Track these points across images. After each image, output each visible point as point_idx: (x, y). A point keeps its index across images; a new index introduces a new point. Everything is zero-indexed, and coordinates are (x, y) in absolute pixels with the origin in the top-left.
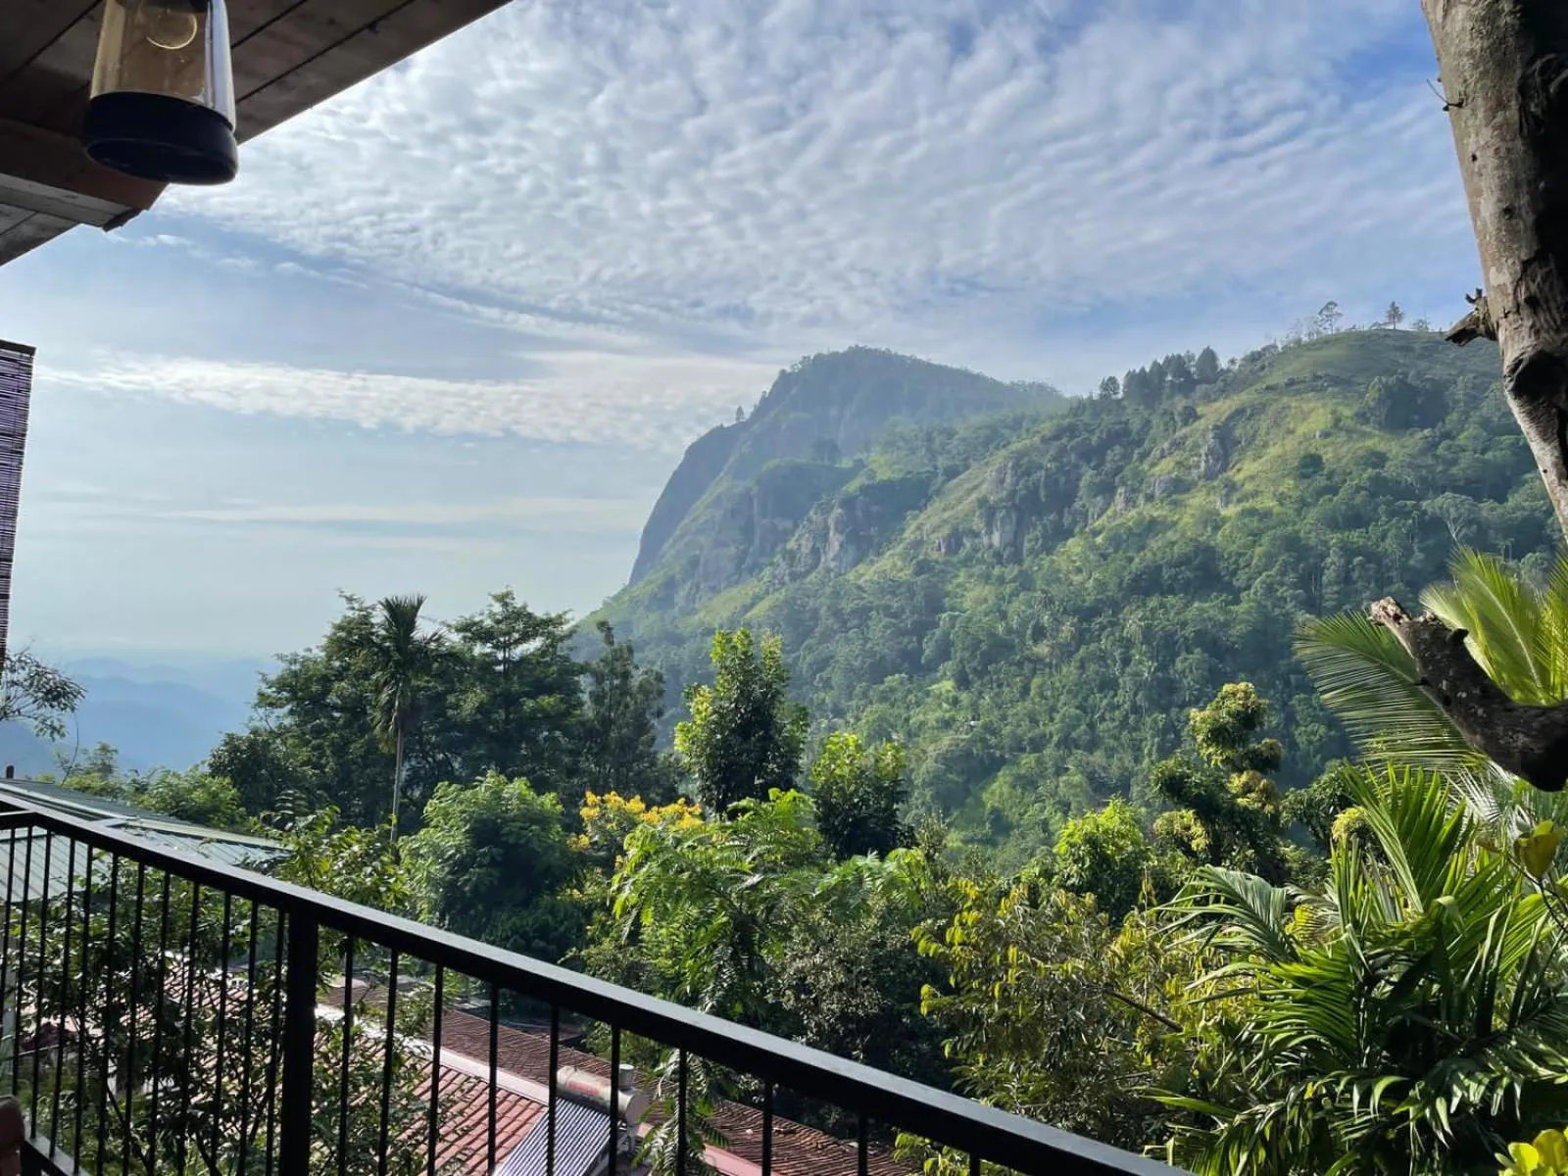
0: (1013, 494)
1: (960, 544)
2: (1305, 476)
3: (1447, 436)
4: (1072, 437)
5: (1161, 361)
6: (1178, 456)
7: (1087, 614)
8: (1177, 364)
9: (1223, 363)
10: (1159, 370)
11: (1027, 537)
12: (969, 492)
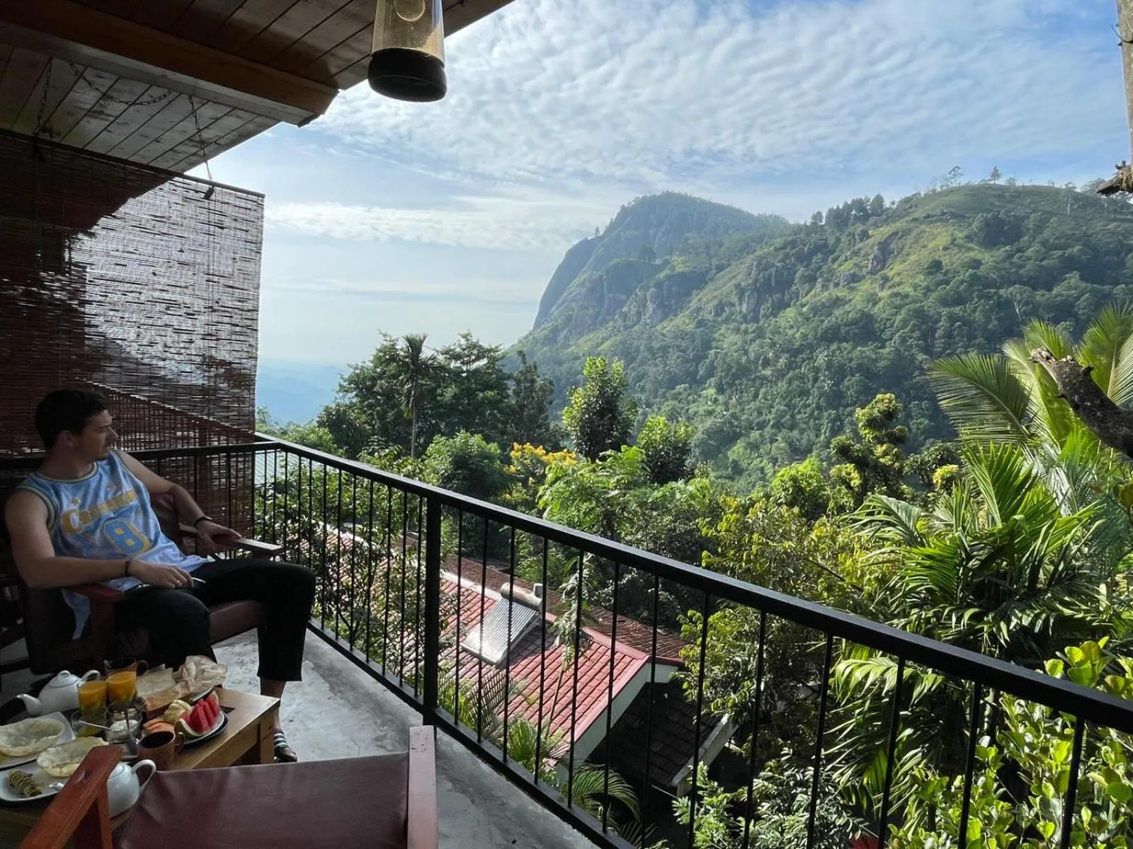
0: (756, 281)
1: (723, 310)
2: (930, 274)
3: (1019, 251)
4: (793, 248)
5: (849, 202)
6: (855, 260)
7: (795, 353)
8: (859, 204)
9: (887, 204)
10: (848, 208)
11: (762, 307)
12: (730, 279)
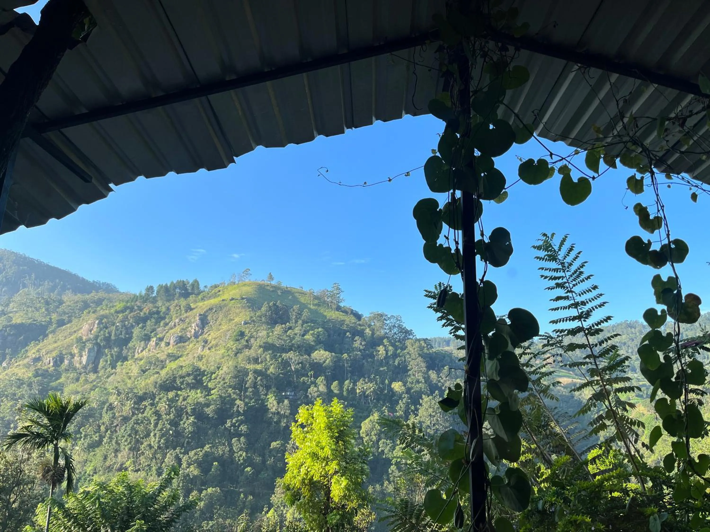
0: (97, 337)
1: (62, 361)
2: (237, 340)
3: (290, 328)
4: (131, 311)
5: (175, 282)
6: (182, 326)
8: (183, 285)
9: (202, 288)
10: (175, 287)
11: (101, 360)
12: (71, 334)
